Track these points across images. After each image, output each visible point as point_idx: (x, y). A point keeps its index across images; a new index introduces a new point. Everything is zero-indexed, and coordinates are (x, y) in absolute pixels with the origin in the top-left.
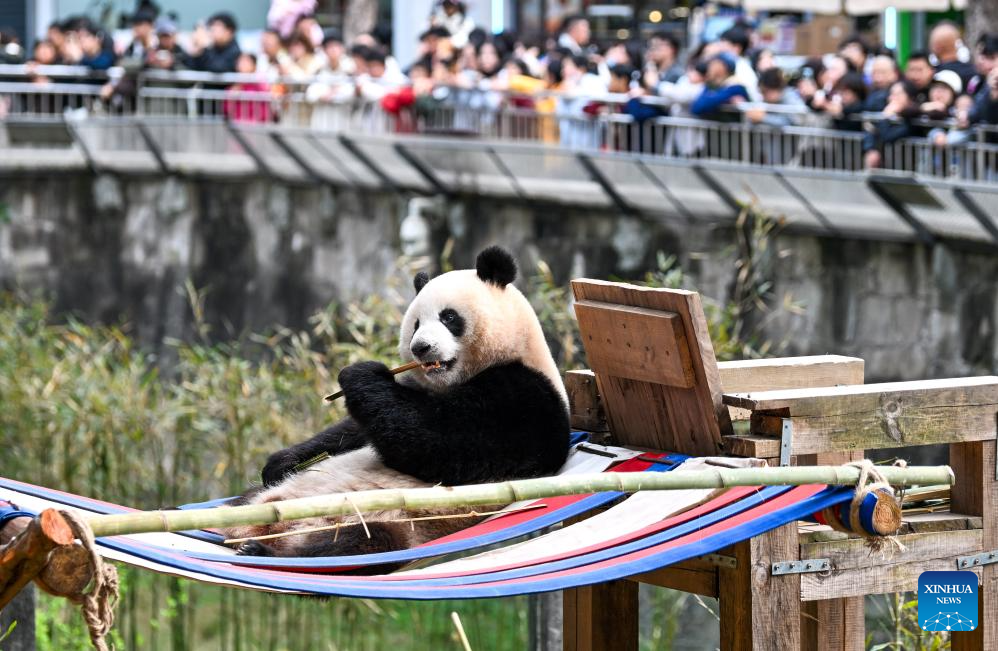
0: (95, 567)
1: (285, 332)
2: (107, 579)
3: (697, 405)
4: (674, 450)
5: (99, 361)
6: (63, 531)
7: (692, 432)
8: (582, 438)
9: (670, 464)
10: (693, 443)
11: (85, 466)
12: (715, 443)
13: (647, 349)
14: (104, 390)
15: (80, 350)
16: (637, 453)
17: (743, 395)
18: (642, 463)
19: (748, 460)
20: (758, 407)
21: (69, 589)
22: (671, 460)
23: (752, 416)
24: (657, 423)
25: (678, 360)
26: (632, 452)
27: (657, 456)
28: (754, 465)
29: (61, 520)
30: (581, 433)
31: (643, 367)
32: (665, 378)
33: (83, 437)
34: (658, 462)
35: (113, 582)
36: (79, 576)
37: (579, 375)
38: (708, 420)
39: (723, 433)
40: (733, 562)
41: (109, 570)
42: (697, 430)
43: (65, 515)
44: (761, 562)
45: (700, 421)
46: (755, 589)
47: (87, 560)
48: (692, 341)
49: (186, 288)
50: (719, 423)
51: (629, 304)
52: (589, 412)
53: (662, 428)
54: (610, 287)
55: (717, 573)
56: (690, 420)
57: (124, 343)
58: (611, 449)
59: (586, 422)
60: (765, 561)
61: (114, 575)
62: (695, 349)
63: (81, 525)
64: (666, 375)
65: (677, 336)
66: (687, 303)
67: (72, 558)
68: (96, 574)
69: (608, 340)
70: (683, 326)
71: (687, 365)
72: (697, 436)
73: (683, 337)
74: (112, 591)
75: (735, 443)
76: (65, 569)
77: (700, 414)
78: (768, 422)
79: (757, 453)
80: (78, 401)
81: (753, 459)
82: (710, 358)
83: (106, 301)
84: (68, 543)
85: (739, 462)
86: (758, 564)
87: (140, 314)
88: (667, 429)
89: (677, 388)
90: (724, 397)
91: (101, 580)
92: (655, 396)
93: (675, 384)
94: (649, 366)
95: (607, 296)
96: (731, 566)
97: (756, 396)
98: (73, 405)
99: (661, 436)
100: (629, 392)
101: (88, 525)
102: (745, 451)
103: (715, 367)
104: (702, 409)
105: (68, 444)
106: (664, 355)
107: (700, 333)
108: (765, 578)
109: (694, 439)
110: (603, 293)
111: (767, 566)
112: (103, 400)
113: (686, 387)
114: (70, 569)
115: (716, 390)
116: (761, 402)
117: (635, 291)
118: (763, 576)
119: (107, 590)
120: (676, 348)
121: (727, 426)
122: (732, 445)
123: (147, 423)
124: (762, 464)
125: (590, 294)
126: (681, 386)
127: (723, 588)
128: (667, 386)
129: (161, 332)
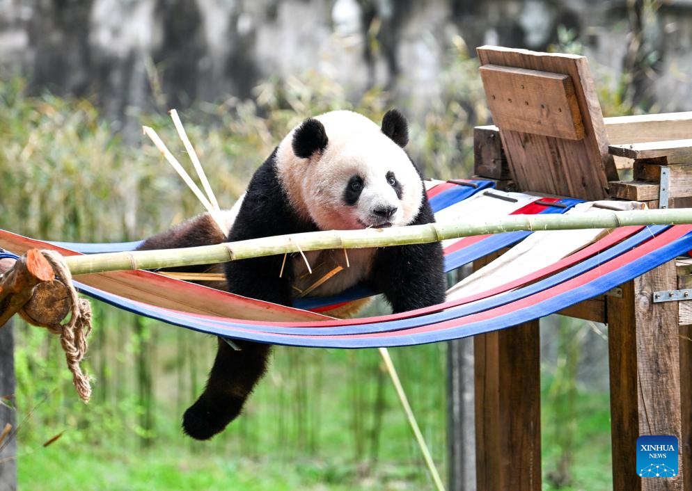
0: (72, 302)
1: (232, 101)
2: (82, 312)
3: (587, 156)
4: (567, 195)
5: (71, 129)
6: (45, 269)
7: (583, 179)
8: (489, 185)
9: (564, 208)
10: (583, 188)
11: (59, 221)
12: (602, 188)
13: (543, 107)
14: (74, 153)
15: (52, 120)
16: (535, 199)
17: (626, 146)
18: (540, 207)
19: (630, 203)
20: (639, 157)
21: (50, 320)
22: (564, 204)
23: (634, 164)
24: (553, 171)
25: (570, 117)
26: (531, 197)
27: (553, 200)
28: (635, 207)
29: (44, 260)
30: (488, 182)
31: (539, 123)
32: (558, 132)
33: (56, 196)
34: (553, 206)
35: (87, 314)
36: (58, 309)
37: (485, 130)
38: (596, 168)
39: (609, 179)
40: (619, 292)
41: (84, 304)
42: (587, 177)
43: (46, 256)
44: (644, 292)
45: (590, 169)
46: (638, 316)
47: (66, 295)
48: (582, 100)
49: (145, 65)
50: (606, 170)
51: (527, 68)
52: (494, 162)
53: (558, 176)
54: (510, 53)
55: (605, 301)
56: (581, 168)
57: (92, 114)
58: (512, 195)
59: (492, 171)
60: (647, 290)
61: (88, 309)
62: (584, 106)
63: (60, 265)
64: (559, 129)
65: (568, 95)
66: (577, 67)
67: (52, 293)
68: (73, 308)
69: (510, 100)
70: (573, 87)
71: (578, 119)
72: (587, 182)
73: (573, 97)
74: (86, 323)
75: (620, 188)
76: (46, 303)
77: (589, 163)
78: (648, 169)
79: (639, 197)
80: (52, 164)
81: (634, 202)
82: (597, 114)
83: (77, 77)
84: (50, 280)
85: (622, 205)
86: (641, 293)
87: (106, 88)
88: (561, 177)
89: (569, 141)
90: (610, 147)
91: (78, 313)
92: (551, 147)
93: (567, 137)
94: (545, 121)
95: (508, 61)
96: (618, 295)
97: (637, 147)
98: (46, 169)
99: (556, 182)
100: (529, 144)
101: (65, 264)
102: (627, 195)
103: (602, 122)
104: (590, 158)
105: (43, 201)
106: (558, 112)
107: (588, 92)
108: (648, 305)
109: (584, 185)
110: (504, 59)
111: (649, 295)
112: (73, 163)
113: (576, 139)
114: (51, 302)
115: (603, 142)
116: (642, 152)
117: (532, 56)
118: (645, 303)
119: (82, 322)
120: (567, 105)
121: (612, 174)
122: (617, 190)
123: (112, 184)
124: (642, 207)
125: (494, 59)
126: (572, 138)
127: (611, 315)
128: (561, 139)
129: (125, 103)
